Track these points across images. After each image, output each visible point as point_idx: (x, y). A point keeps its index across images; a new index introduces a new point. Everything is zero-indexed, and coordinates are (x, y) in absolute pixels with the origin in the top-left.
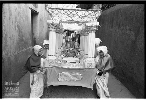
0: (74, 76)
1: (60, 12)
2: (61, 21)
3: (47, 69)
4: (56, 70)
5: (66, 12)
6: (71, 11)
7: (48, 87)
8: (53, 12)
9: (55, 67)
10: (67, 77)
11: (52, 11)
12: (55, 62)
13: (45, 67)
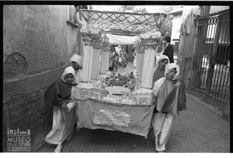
0: (118, 118)
1: (100, 17)
2: (103, 30)
3: (78, 102)
4: (91, 105)
5: (109, 17)
6: (118, 15)
7: (78, 129)
8: (90, 17)
9: (89, 99)
10: (106, 118)
11: (88, 15)
12: (90, 92)
13: (75, 99)
